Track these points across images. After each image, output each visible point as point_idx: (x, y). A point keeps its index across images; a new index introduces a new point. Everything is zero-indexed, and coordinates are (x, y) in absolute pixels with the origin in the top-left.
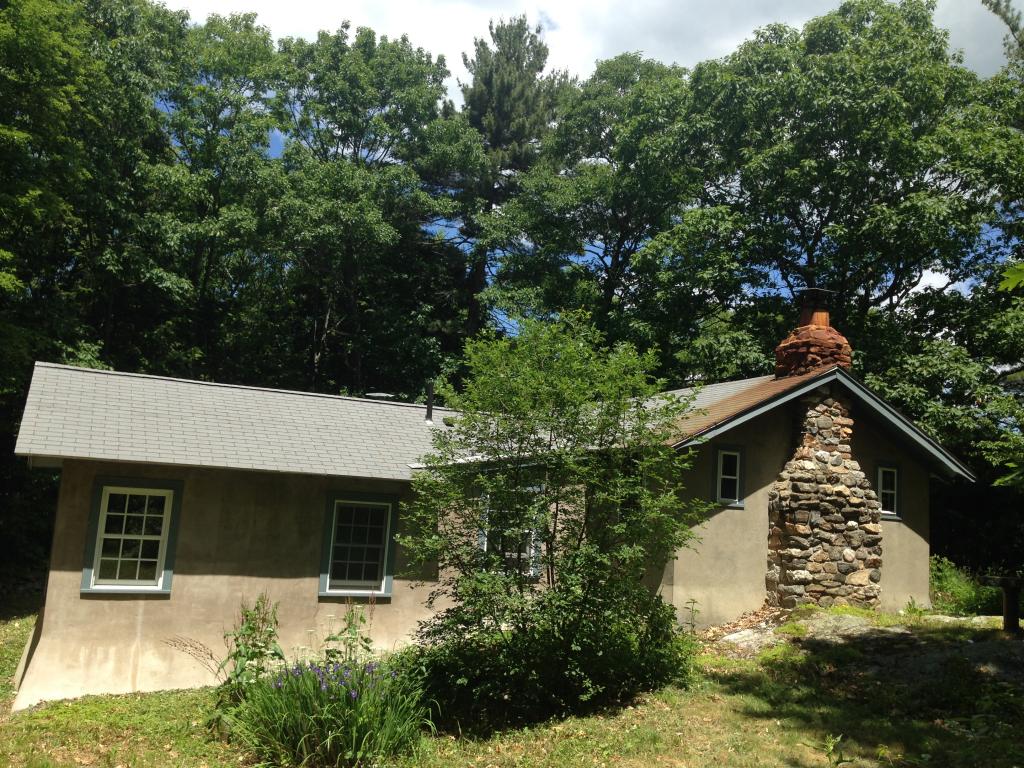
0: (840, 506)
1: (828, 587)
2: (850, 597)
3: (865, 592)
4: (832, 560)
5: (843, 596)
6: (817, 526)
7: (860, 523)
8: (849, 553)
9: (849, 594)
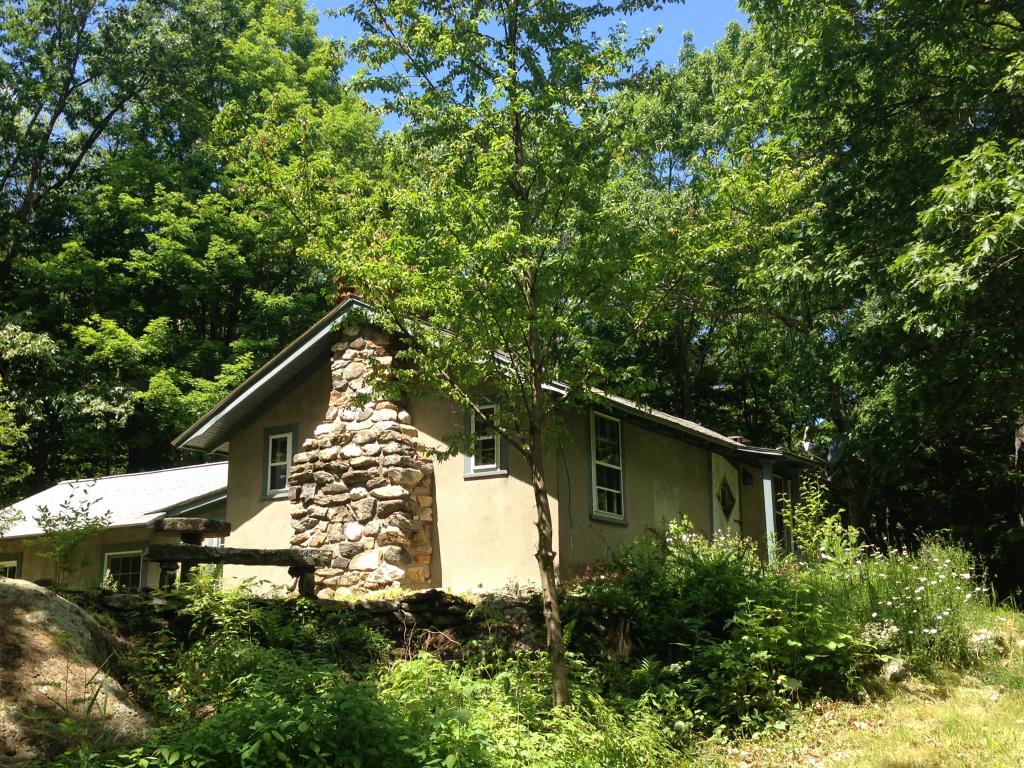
0: (339, 471)
1: (325, 577)
2: (356, 587)
3: (376, 578)
4: (332, 542)
5: (347, 586)
6: (311, 502)
7: (369, 489)
8: (353, 530)
9: (355, 583)
